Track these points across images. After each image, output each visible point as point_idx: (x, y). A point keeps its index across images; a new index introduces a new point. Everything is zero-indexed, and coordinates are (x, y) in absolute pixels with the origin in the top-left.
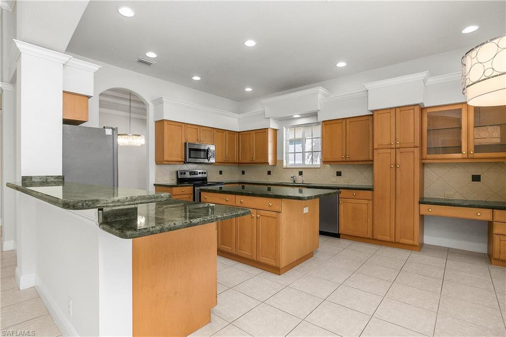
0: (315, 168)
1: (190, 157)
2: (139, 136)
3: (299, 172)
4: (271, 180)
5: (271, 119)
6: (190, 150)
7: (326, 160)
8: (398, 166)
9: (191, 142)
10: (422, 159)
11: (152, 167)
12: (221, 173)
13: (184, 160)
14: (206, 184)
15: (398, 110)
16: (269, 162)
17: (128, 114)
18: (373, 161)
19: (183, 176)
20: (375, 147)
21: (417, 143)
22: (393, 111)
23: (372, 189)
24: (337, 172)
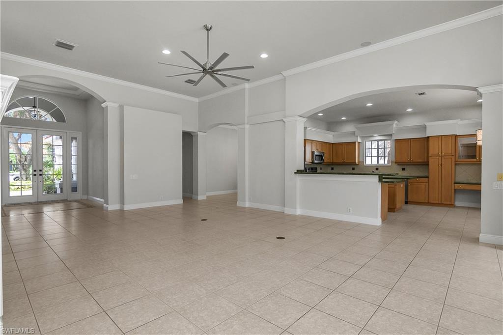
0: (386, 166)
1: (316, 160)
3: (376, 168)
5: (359, 137)
6: (316, 156)
7: (397, 162)
8: (443, 165)
10: (455, 161)
12: (321, 169)
15: (443, 137)
16: (356, 162)
18: (428, 162)
20: (430, 155)
21: (453, 154)
22: (440, 137)
23: (428, 177)
24: (402, 168)
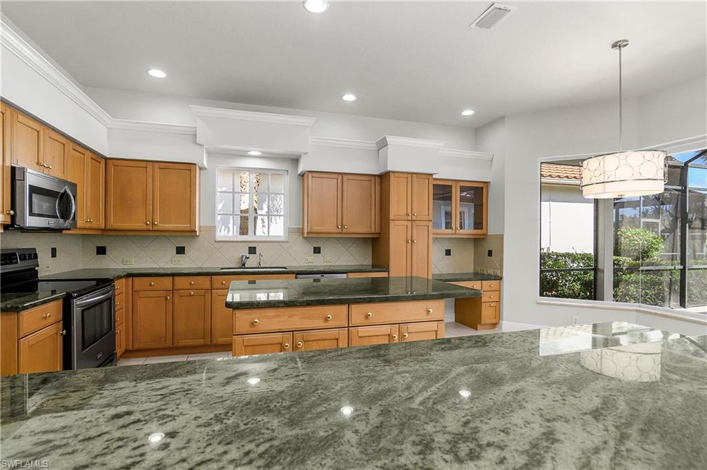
0: (278, 242)
1: (31, 212)
3: (250, 247)
5: (205, 148)
6: (31, 189)
8: (415, 241)
12: (54, 253)
13: (8, 220)
15: (414, 176)
16: (196, 229)
20: (392, 216)
21: (431, 217)
24: (314, 248)
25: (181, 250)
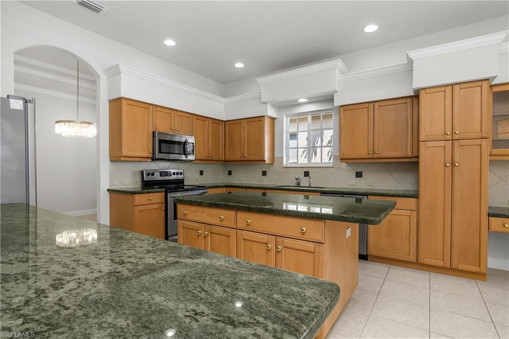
0: (325, 168)
1: (160, 152)
2: (89, 123)
3: (305, 172)
4: (267, 182)
5: (268, 104)
6: (161, 141)
7: (345, 157)
8: (457, 164)
9: (162, 131)
10: (490, 153)
11: (105, 165)
12: (201, 173)
13: (151, 155)
14: (183, 188)
15: (457, 87)
16: (266, 159)
17: (75, 98)
18: (418, 157)
19: (150, 178)
20: (422, 138)
22: (449, 89)
23: (415, 196)
24: (356, 172)
25: (264, 173)
